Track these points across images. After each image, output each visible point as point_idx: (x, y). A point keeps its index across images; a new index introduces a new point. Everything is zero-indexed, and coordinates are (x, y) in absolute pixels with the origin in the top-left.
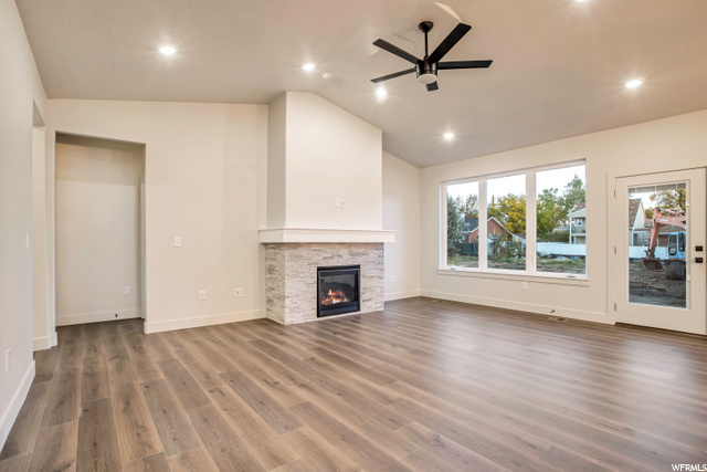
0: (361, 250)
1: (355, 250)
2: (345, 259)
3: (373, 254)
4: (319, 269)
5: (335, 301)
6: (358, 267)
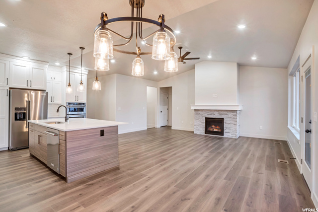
0: (224, 113)
1: (221, 112)
2: (216, 116)
3: (231, 115)
4: (206, 118)
5: (215, 130)
6: (223, 119)
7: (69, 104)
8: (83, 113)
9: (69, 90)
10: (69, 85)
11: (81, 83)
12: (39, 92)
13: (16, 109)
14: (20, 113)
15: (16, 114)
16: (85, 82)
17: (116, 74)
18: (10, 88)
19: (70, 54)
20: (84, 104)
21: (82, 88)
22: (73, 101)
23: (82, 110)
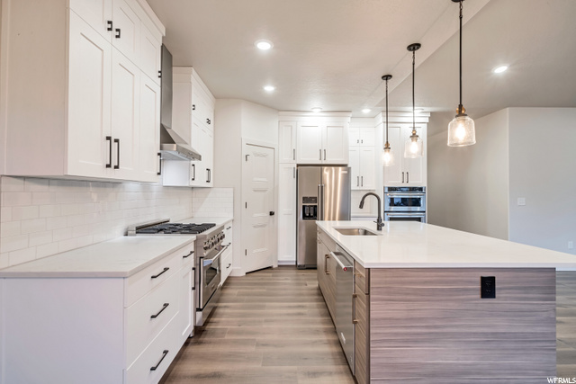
7: (391, 189)
8: (418, 209)
9: (387, 158)
10: (387, 147)
11: (414, 136)
12: (340, 168)
13: (305, 199)
14: (310, 206)
15: (304, 207)
16: (422, 131)
17: (508, 109)
18: (298, 165)
19: (387, 77)
20: (421, 189)
21: (416, 149)
22: (397, 183)
23: (416, 202)
